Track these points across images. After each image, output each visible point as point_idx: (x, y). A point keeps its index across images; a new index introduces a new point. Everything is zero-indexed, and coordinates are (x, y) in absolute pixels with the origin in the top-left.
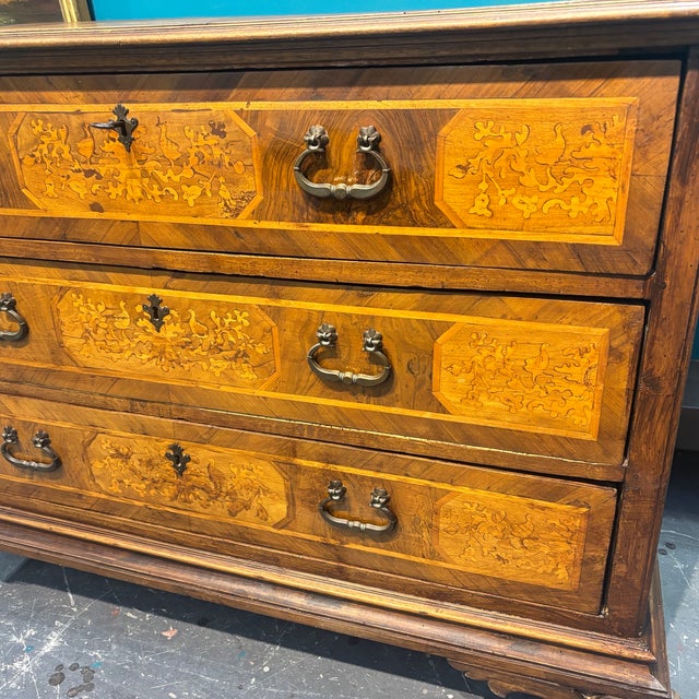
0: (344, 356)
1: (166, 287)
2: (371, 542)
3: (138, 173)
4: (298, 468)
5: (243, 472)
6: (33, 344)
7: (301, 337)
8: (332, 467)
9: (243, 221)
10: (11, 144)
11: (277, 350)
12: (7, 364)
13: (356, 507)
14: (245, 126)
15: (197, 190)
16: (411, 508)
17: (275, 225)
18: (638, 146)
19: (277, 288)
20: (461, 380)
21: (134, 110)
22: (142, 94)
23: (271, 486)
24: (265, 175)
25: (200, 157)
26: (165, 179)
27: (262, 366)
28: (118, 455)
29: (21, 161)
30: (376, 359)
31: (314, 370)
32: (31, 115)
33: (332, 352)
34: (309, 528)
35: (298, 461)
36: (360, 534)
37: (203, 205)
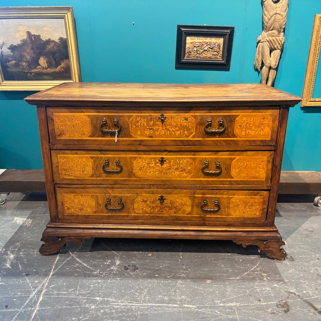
0: (210, 168)
1: (166, 155)
2: (212, 214)
3: (164, 129)
4: (196, 197)
5: (180, 200)
6: (123, 173)
7: (200, 164)
9: (190, 138)
10: (130, 122)
11: (193, 168)
13: (209, 204)
14: (193, 118)
15: (179, 132)
16: (224, 203)
17: (197, 139)
18: (273, 121)
19: (195, 153)
20: (237, 170)
21: (165, 115)
22: (168, 112)
23: (188, 203)
24: (196, 129)
25: (181, 125)
26: (171, 130)
27: (189, 172)
28: (144, 201)
29: (132, 127)
30: (218, 167)
31: (202, 171)
32: (137, 116)
33: (207, 167)
34: (197, 213)
35: (195, 195)
36: (210, 212)
37: (180, 136)
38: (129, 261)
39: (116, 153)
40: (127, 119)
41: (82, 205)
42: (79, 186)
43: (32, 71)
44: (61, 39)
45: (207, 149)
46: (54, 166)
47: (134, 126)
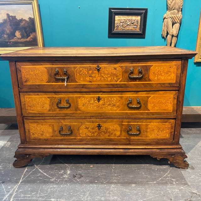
0: (133, 103)
1: (101, 95)
2: (135, 136)
3: (100, 76)
5: (112, 127)
6: (71, 108)
7: (125, 101)
8: (129, 123)
9: (118, 83)
10: (75, 72)
11: (121, 103)
12: (64, 113)
13: (133, 130)
14: (120, 68)
15: (110, 78)
16: (143, 128)
17: (123, 83)
18: (177, 69)
19: (122, 93)
20: (152, 105)
21: (100, 66)
22: (102, 63)
23: (118, 129)
24: (122, 75)
25: (112, 73)
26: (105, 77)
27: (118, 107)
28: (86, 128)
29: (76, 75)
30: (139, 103)
31: (128, 106)
32: (80, 67)
33: (131, 103)
34: (124, 136)
35: (123, 123)
36: (134, 135)
37: (111, 81)
38: (77, 171)
39: (66, 94)
40: (73, 69)
41: (42, 131)
42: (41, 118)
43: (11, 41)
44: (30, 18)
45: (130, 90)
46: (22, 104)
47: (78, 74)
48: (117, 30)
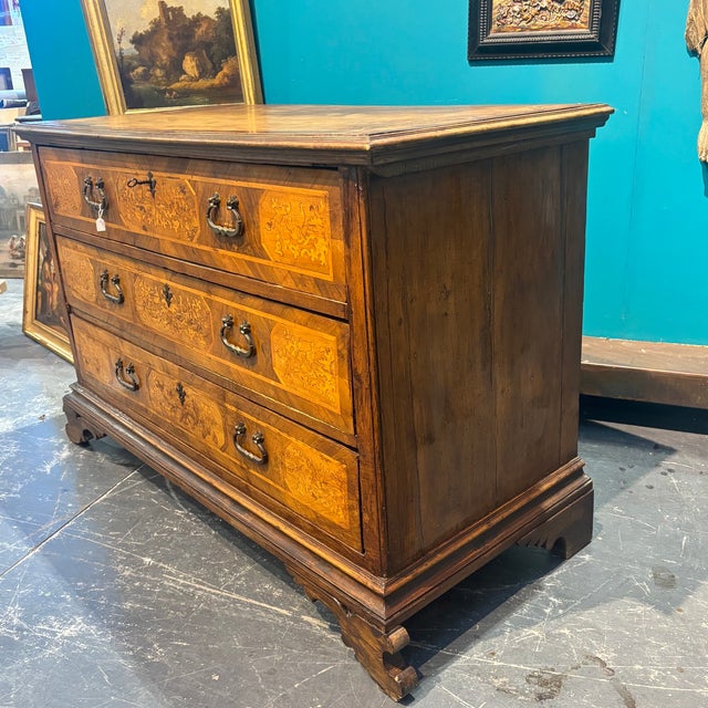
0: (237, 336)
2: (259, 469)
4: (227, 410)
7: (220, 320)
8: (240, 412)
9: (195, 244)
11: (212, 327)
14: (192, 189)
15: (178, 224)
16: (273, 449)
19: (209, 288)
20: (283, 361)
21: (154, 175)
24: (200, 218)
25: (178, 204)
33: (231, 333)
34: (235, 454)
35: (227, 405)
36: (253, 463)
37: (180, 233)
43: (173, 86)
44: (220, 11)
48: (499, 31)
